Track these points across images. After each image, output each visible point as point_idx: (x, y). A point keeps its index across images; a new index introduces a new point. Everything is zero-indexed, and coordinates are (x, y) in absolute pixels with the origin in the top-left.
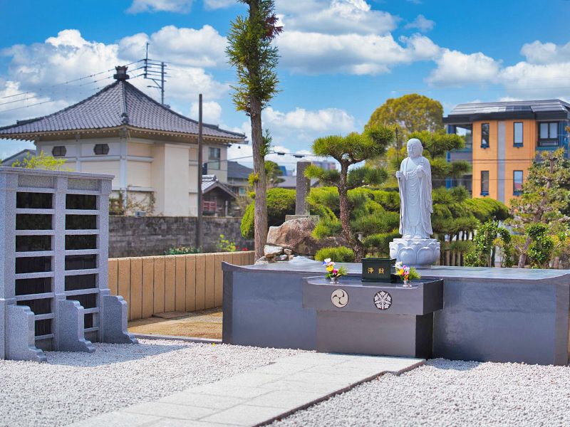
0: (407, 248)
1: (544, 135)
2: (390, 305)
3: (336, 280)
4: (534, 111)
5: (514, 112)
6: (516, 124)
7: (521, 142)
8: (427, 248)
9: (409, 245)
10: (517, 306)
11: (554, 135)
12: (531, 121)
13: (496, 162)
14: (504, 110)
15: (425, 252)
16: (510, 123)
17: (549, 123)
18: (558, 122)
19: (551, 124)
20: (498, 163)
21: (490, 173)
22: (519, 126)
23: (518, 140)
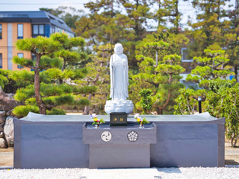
0: (119, 106)
1: (36, 32)
2: (137, 139)
3: (98, 126)
4: (30, 17)
5: (17, 18)
6: (19, 25)
7: (22, 36)
8: (130, 105)
9: (120, 104)
10: (196, 136)
11: (42, 32)
12: (28, 24)
13: (6, 48)
14: (11, 16)
15: (129, 108)
16: (16, 24)
17: (39, 25)
18: (44, 25)
19: (40, 26)
20: (7, 49)
21: (3, 55)
22: (20, 26)
23: (20, 35)
